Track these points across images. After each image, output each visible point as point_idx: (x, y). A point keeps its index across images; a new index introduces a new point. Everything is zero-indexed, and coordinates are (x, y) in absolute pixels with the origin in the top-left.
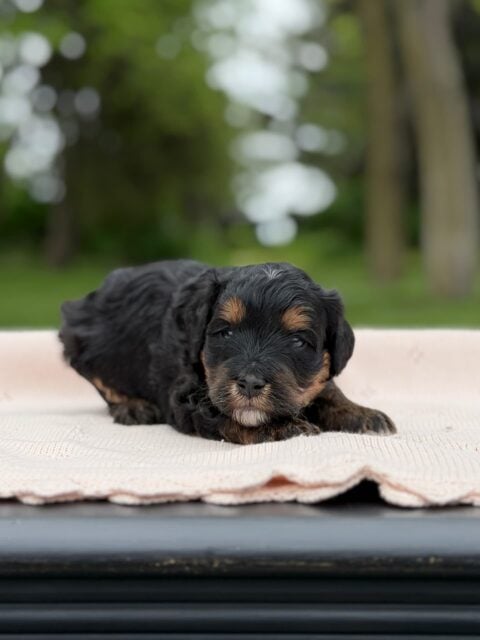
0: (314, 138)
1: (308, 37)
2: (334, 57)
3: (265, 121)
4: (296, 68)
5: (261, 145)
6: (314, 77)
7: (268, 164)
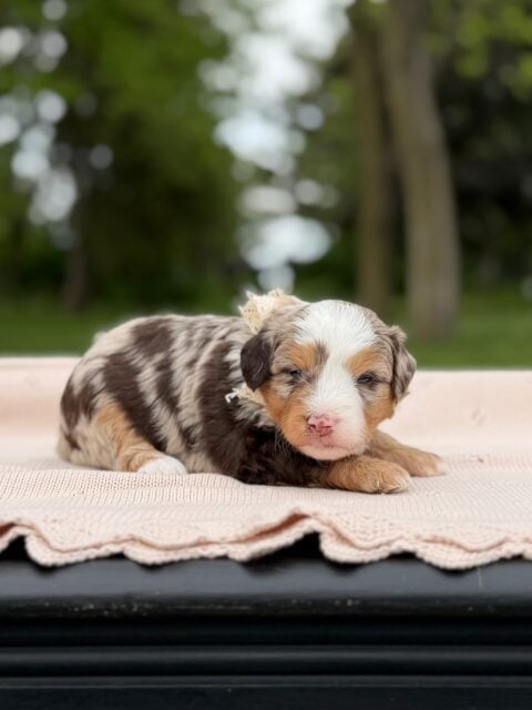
0: (311, 192)
1: (306, 99)
2: (329, 119)
3: (265, 177)
4: (295, 126)
5: (263, 199)
6: (311, 135)
7: (269, 216)
